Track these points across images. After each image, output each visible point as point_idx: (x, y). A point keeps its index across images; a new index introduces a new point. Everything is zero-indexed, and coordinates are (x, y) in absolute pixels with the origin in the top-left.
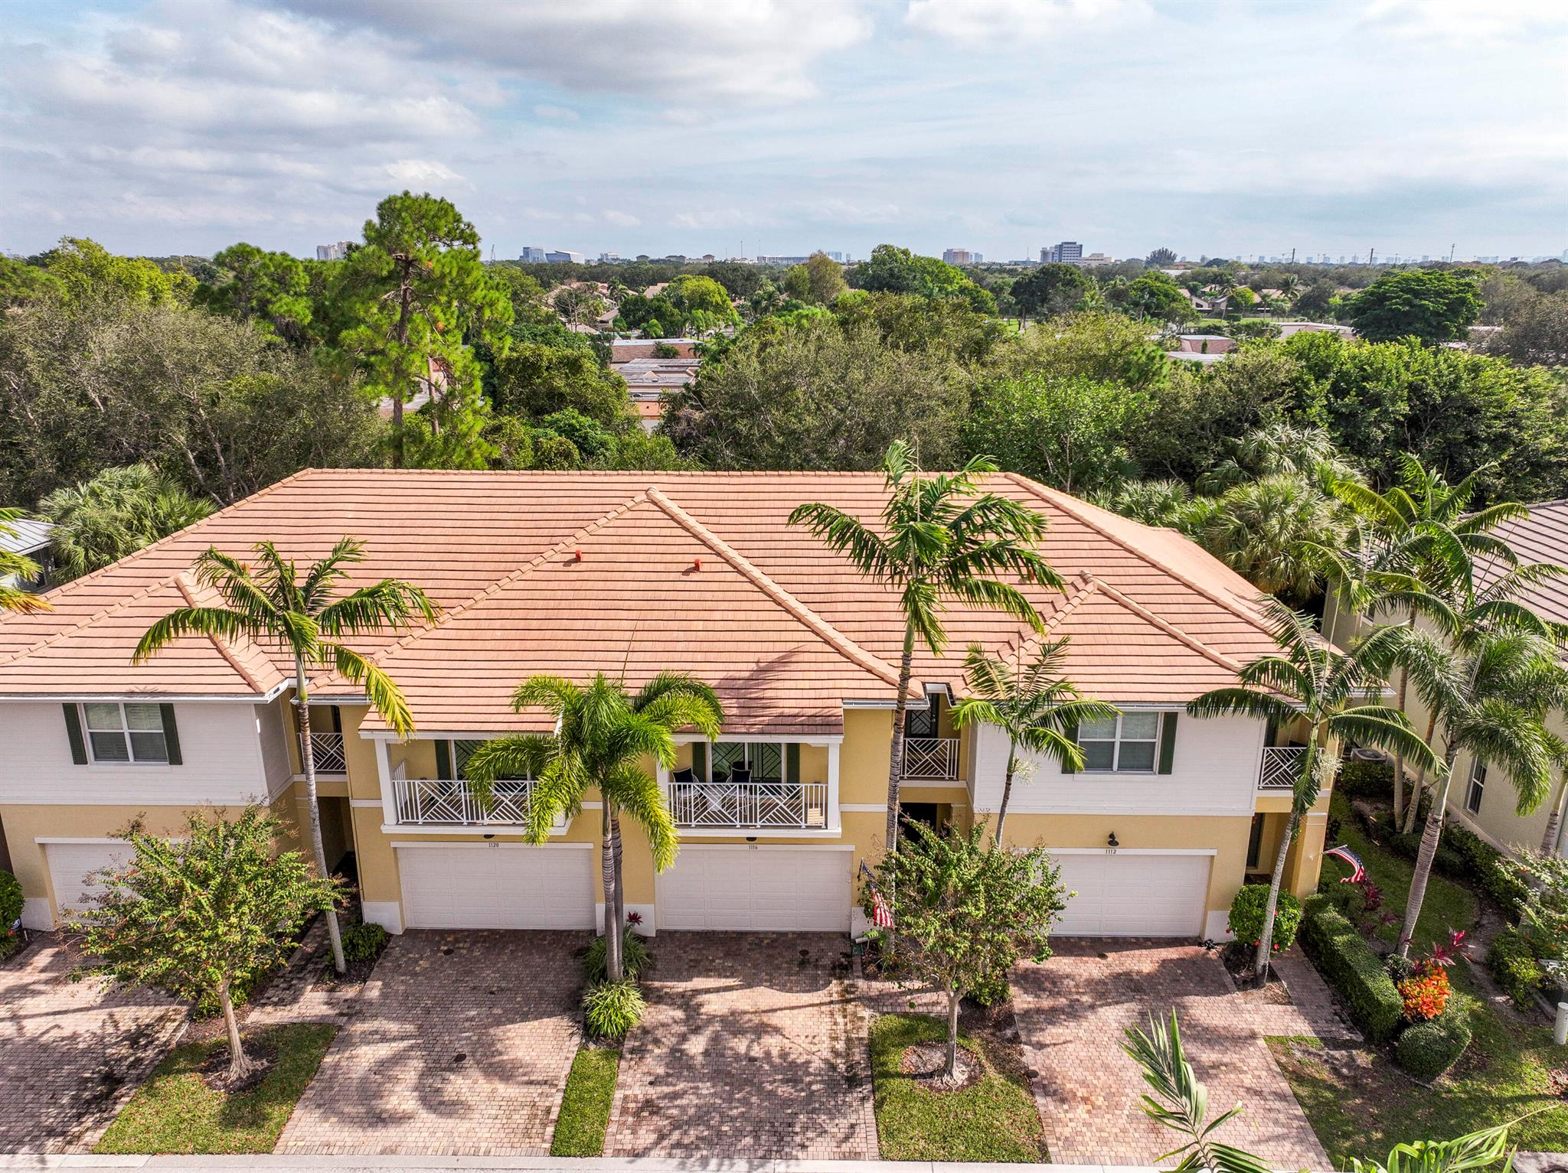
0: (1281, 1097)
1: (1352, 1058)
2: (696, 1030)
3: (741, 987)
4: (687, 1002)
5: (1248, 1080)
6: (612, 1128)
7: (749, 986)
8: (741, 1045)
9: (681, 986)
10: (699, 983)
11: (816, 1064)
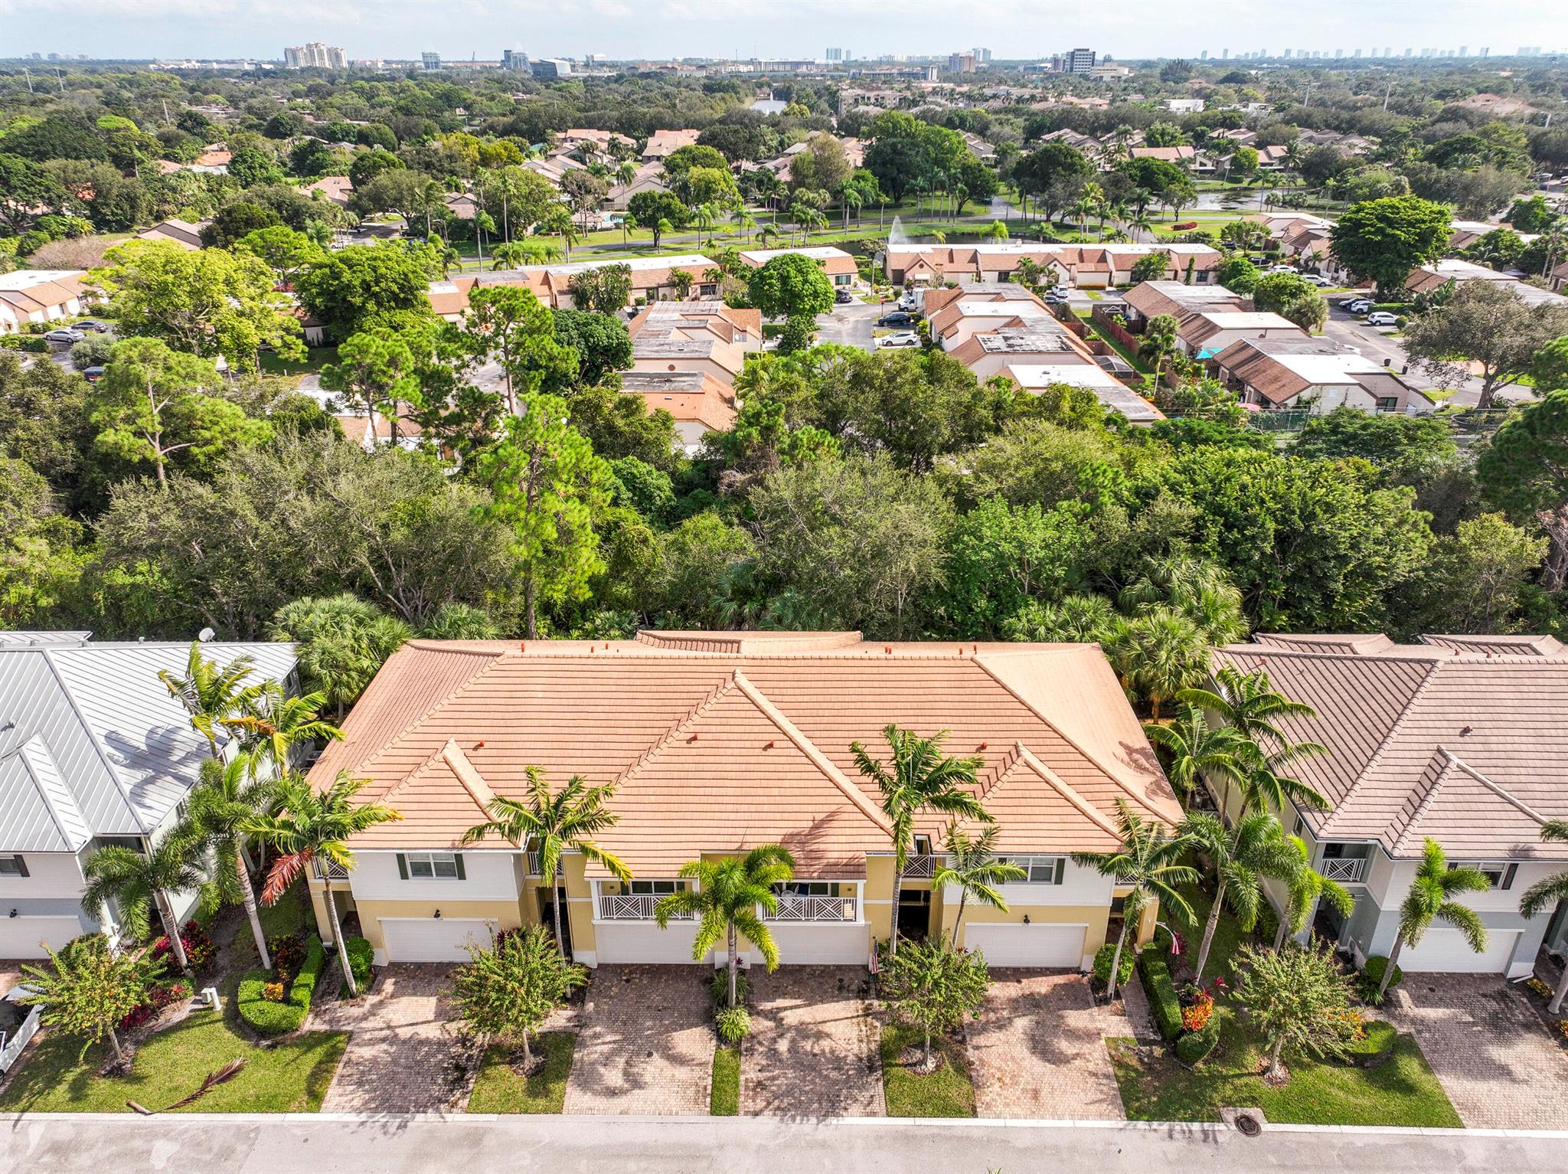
0: (1107, 1076)
1: (1151, 1051)
2: (781, 1036)
3: (806, 1006)
4: (773, 1015)
5: (1091, 1067)
6: (742, 1099)
7: (810, 1005)
8: (807, 1045)
9: (768, 1006)
10: (780, 1003)
11: (851, 1058)
